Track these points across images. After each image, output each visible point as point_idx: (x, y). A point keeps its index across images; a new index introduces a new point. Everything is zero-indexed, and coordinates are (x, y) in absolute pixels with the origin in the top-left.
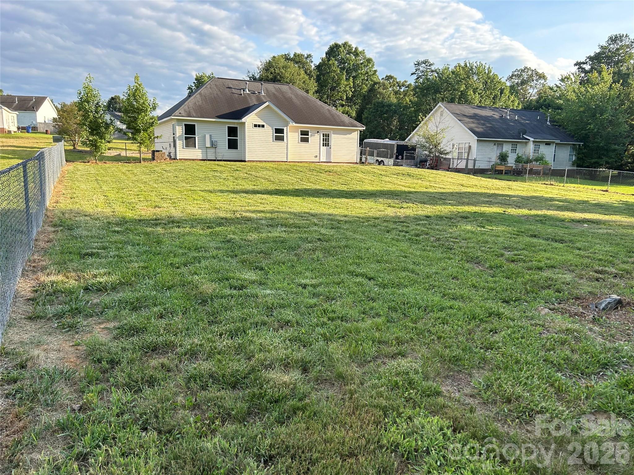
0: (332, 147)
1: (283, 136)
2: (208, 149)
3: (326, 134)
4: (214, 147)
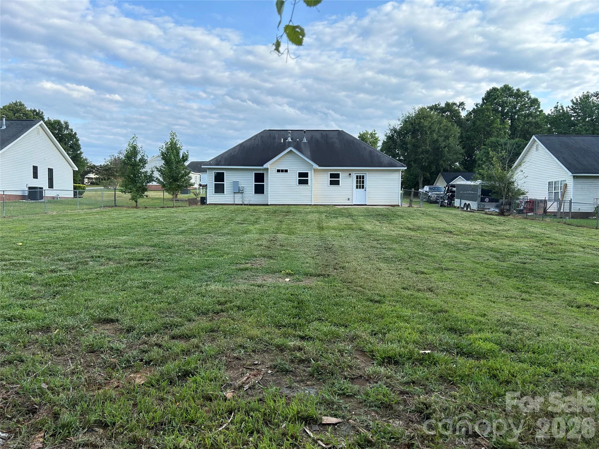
0: (367, 188)
1: (308, 180)
2: (235, 194)
3: (360, 176)
4: (241, 193)
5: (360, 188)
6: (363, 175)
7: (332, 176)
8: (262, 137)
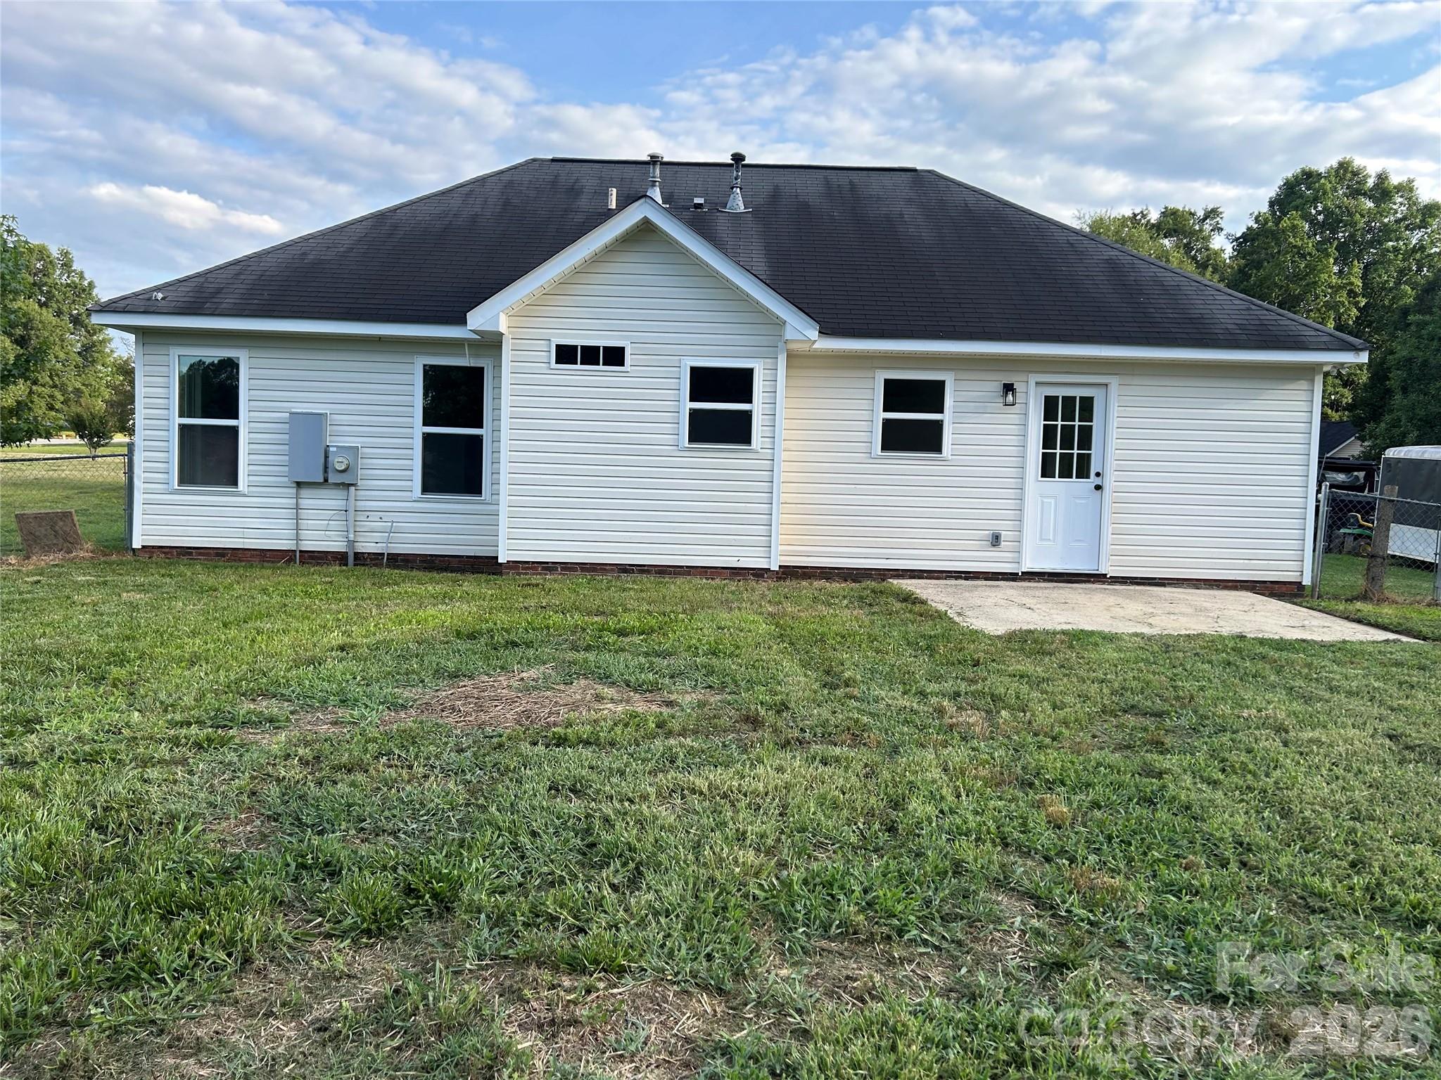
0: (1109, 482)
1: (747, 416)
2: (305, 492)
3: (1069, 401)
4: (337, 485)
5: (1066, 474)
6: (1086, 392)
7: (897, 395)
8: (510, 184)
